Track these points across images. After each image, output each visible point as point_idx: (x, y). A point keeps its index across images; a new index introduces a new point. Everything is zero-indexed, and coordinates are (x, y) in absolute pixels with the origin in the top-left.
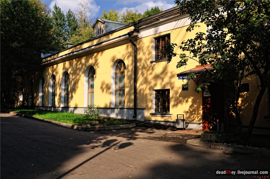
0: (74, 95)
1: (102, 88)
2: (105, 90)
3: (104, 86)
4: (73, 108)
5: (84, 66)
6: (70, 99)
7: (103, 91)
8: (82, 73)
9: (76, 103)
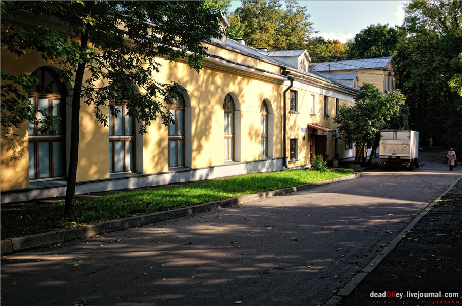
0: (203, 142)
1: (250, 134)
2: (254, 138)
3: (253, 132)
4: (208, 169)
5: (219, 91)
6: (194, 154)
7: (251, 139)
8: (217, 103)
9: (211, 159)
